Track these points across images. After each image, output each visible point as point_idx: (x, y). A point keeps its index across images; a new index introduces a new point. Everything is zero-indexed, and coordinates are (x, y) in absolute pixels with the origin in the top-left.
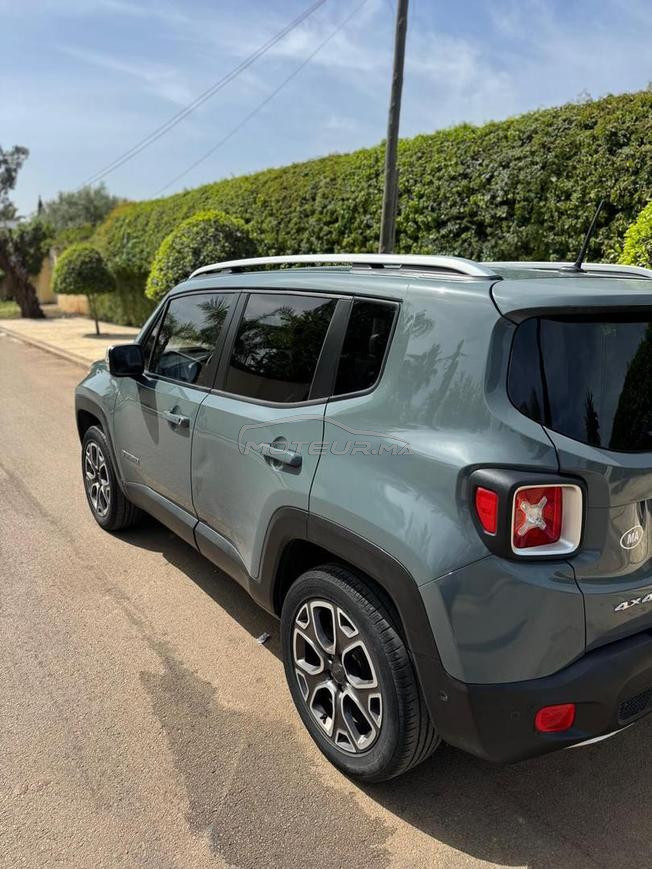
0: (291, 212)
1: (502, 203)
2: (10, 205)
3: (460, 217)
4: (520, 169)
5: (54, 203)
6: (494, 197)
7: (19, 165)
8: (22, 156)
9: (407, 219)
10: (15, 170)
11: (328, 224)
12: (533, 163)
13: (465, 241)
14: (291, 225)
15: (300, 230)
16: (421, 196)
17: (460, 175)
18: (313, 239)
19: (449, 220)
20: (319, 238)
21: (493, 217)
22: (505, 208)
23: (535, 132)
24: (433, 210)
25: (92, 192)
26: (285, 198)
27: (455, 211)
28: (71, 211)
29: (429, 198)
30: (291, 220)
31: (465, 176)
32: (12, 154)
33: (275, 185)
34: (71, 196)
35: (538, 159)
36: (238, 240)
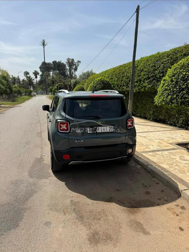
0: (120, 76)
1: (161, 73)
2: (76, 75)
3: (153, 76)
4: (166, 64)
5: (81, 75)
6: (160, 71)
7: (78, 65)
8: (79, 63)
9: (142, 77)
10: (77, 67)
11: (127, 79)
12: (168, 62)
13: (154, 82)
14: (120, 79)
15: (122, 81)
16: (145, 71)
17: (153, 66)
18: (124, 83)
19: (151, 77)
20: (125, 82)
21: (160, 76)
22: (162, 74)
23: (170, 54)
24: (147, 75)
25: (90, 72)
26: (120, 73)
27: (151, 75)
28: (84, 77)
29: (147, 72)
30: (120, 78)
31: (155, 66)
32: (77, 63)
33: (118, 70)
34: (85, 73)
35: (169, 61)
36: (106, 84)
